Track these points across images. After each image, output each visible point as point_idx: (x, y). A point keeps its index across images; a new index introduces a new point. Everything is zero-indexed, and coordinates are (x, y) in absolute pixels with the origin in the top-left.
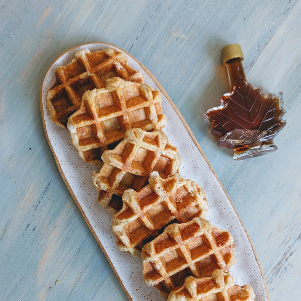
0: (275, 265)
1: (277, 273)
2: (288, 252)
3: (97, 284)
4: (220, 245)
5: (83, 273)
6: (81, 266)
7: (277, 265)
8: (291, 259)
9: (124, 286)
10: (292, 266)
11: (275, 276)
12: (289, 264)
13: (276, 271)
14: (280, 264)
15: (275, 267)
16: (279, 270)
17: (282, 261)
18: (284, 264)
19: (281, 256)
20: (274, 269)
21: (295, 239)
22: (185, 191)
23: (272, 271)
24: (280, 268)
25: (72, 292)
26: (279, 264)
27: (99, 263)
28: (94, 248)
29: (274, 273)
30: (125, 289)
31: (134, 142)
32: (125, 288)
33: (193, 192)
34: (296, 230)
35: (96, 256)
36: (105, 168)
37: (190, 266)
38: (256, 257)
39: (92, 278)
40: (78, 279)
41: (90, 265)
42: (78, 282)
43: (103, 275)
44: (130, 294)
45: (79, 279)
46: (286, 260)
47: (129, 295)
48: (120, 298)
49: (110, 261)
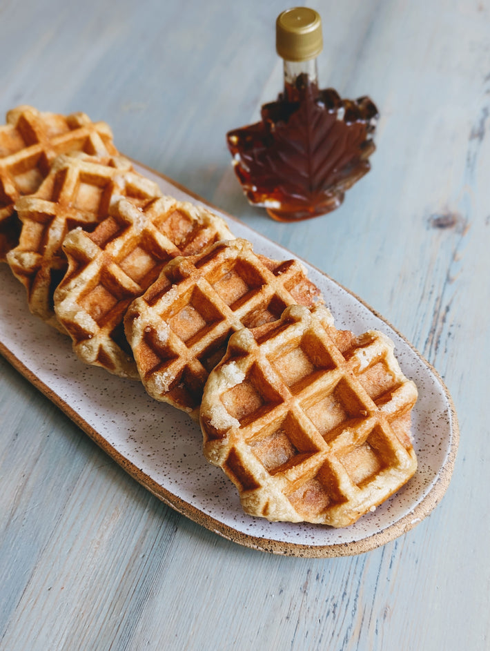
0: (425, 335)
1: (437, 348)
2: (440, 307)
3: (64, 486)
4: (279, 272)
5: (30, 474)
6: (24, 464)
7: (429, 335)
8: (450, 317)
9: (119, 451)
10: (459, 326)
11: (436, 354)
12: (452, 326)
13: (434, 346)
14: (435, 330)
15: (428, 339)
16: (438, 342)
17: (436, 324)
18: (442, 329)
19: (430, 319)
20: (426, 343)
21: (442, 285)
22: (186, 222)
23: (425, 348)
24: (439, 337)
25: (10, 520)
26: (433, 331)
27: (62, 446)
28: (47, 422)
29: (430, 349)
30: (123, 457)
31: (66, 165)
32: (121, 456)
33: (201, 217)
34: (437, 270)
35: (53, 434)
36: (27, 230)
37: (235, 326)
38: (373, 312)
39: (50, 478)
40: (20, 490)
41: (42, 455)
42: (20, 496)
43: (75, 465)
44: (134, 463)
45: (23, 489)
46: (444, 320)
47: (134, 466)
48: (121, 498)
49: (79, 417)
